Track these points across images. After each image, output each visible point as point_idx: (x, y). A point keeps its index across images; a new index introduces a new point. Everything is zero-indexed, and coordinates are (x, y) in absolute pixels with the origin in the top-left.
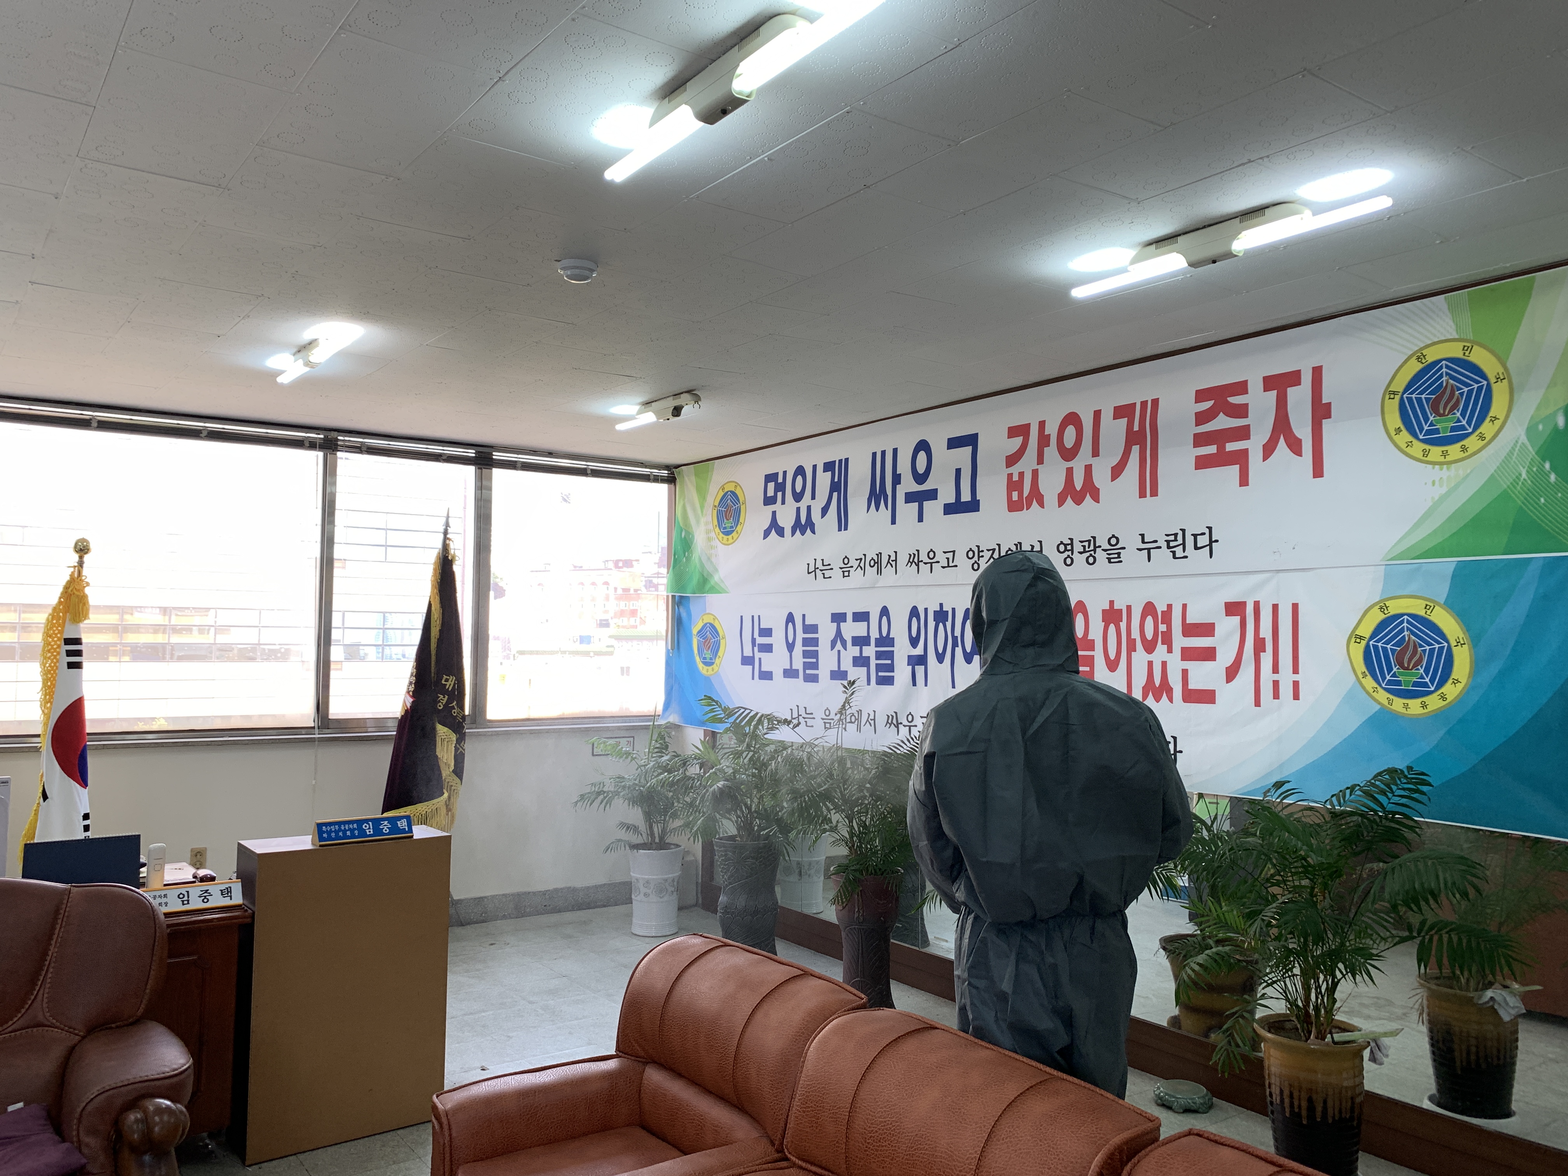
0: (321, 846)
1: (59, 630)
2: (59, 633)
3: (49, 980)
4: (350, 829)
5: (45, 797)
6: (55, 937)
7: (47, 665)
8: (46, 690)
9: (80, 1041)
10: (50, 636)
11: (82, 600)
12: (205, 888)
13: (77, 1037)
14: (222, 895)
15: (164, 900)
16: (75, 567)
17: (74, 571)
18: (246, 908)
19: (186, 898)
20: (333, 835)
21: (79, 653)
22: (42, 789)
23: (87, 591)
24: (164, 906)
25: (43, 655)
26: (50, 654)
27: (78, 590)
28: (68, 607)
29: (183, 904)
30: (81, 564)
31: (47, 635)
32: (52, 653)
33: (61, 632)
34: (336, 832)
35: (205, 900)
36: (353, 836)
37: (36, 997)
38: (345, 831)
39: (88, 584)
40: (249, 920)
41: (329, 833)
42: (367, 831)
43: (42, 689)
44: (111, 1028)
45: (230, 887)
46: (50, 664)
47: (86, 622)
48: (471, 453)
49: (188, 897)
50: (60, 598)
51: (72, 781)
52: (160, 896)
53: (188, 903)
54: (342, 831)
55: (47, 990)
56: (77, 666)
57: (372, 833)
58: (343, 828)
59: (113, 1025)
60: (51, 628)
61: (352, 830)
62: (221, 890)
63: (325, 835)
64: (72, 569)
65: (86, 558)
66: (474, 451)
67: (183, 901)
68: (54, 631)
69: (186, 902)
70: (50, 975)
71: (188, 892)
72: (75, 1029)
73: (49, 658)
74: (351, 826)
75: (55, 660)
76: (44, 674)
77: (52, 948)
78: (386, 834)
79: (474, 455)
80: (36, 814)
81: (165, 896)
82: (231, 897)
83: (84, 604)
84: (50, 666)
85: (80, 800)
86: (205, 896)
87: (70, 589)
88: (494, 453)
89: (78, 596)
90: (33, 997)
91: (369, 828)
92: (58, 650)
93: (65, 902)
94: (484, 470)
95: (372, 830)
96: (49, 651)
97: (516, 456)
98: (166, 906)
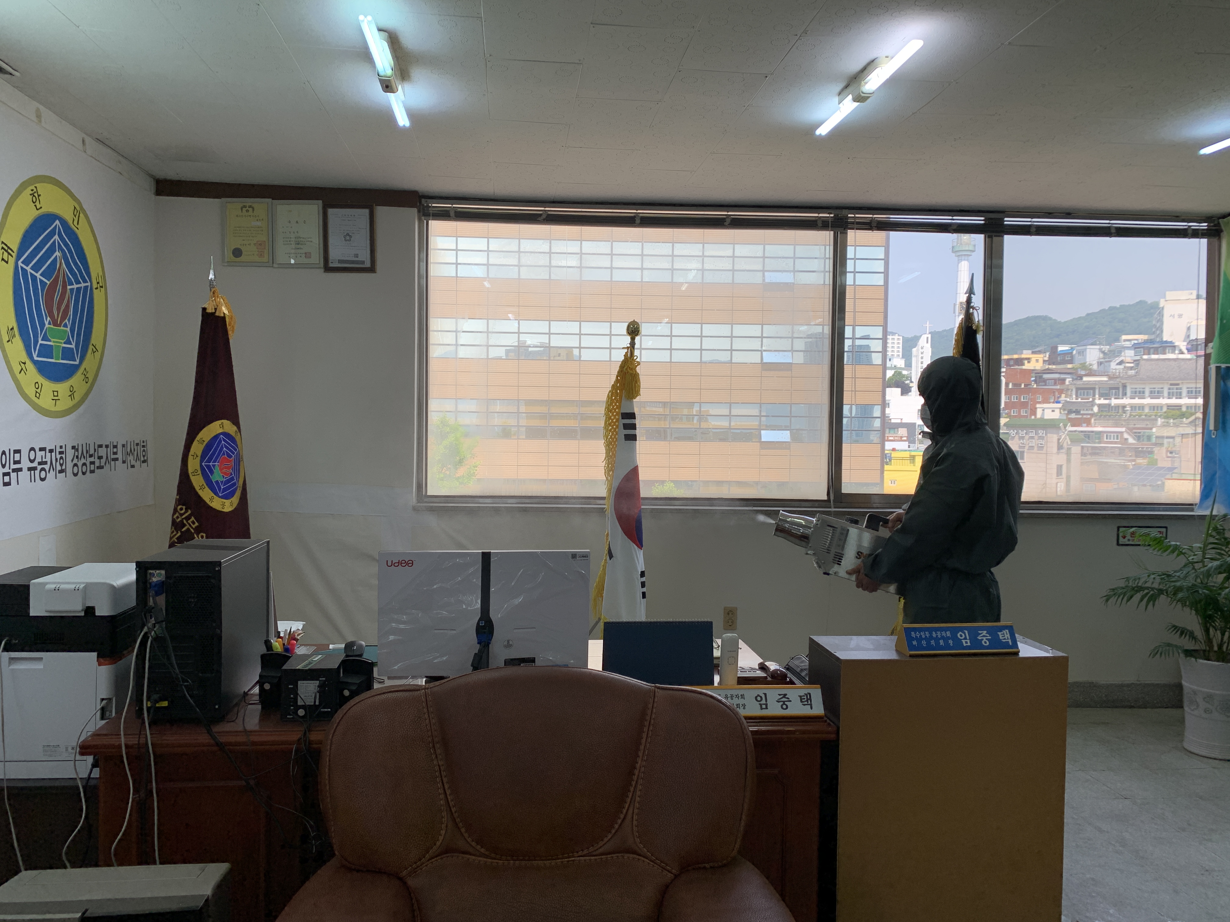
0: (911, 656)
1: (617, 406)
2: (617, 408)
3: (638, 799)
4: (942, 638)
5: (611, 556)
6: (642, 747)
7: (609, 437)
8: (608, 460)
9: (673, 881)
10: (611, 411)
11: (635, 378)
12: (783, 692)
13: (669, 875)
14: (802, 702)
15: (741, 701)
16: (628, 348)
17: (628, 352)
18: (828, 721)
19: (764, 702)
20: (924, 643)
21: (633, 427)
22: (608, 547)
23: (638, 369)
24: (742, 708)
25: (606, 428)
26: (610, 428)
27: (632, 369)
28: (624, 384)
29: (762, 709)
30: (633, 344)
31: (608, 410)
32: (612, 426)
33: (619, 407)
34: (928, 640)
35: (785, 706)
36: (947, 647)
37: (624, 818)
38: (937, 640)
39: (639, 363)
40: (833, 736)
41: (919, 640)
42: (964, 641)
43: (606, 458)
44: (705, 868)
45: (810, 694)
46: (611, 436)
47: (638, 398)
48: (979, 220)
49: (766, 701)
50: (617, 377)
51: (631, 542)
52: (737, 696)
53: (767, 708)
54: (934, 639)
55: (636, 811)
56: (633, 438)
57: (969, 644)
58: (934, 635)
59: (707, 865)
60: (611, 404)
61: (946, 639)
62: (800, 696)
63: (915, 643)
64: (626, 350)
65: (637, 339)
66: (983, 218)
67: (761, 705)
68: (613, 407)
69: (764, 706)
70: (638, 793)
71: (765, 694)
72: (667, 865)
73: (610, 430)
74: (944, 634)
75: (615, 433)
76: (607, 445)
77: (639, 760)
78: (987, 648)
79: (983, 222)
80: (604, 570)
81: (743, 696)
82: (811, 705)
83: (636, 382)
84: (611, 438)
85: (638, 560)
86: (784, 702)
87: (625, 367)
88: (1006, 219)
89: (631, 374)
90: (622, 816)
91: (965, 638)
92: (617, 424)
93: (650, 706)
94: (994, 238)
95: (968, 641)
96: (610, 424)
97: (1029, 220)
98: (744, 708)
